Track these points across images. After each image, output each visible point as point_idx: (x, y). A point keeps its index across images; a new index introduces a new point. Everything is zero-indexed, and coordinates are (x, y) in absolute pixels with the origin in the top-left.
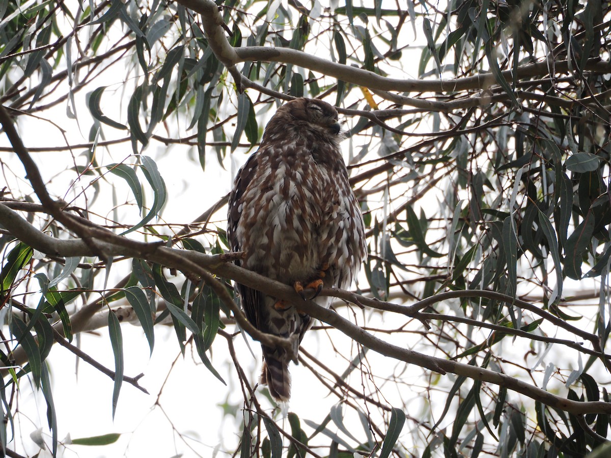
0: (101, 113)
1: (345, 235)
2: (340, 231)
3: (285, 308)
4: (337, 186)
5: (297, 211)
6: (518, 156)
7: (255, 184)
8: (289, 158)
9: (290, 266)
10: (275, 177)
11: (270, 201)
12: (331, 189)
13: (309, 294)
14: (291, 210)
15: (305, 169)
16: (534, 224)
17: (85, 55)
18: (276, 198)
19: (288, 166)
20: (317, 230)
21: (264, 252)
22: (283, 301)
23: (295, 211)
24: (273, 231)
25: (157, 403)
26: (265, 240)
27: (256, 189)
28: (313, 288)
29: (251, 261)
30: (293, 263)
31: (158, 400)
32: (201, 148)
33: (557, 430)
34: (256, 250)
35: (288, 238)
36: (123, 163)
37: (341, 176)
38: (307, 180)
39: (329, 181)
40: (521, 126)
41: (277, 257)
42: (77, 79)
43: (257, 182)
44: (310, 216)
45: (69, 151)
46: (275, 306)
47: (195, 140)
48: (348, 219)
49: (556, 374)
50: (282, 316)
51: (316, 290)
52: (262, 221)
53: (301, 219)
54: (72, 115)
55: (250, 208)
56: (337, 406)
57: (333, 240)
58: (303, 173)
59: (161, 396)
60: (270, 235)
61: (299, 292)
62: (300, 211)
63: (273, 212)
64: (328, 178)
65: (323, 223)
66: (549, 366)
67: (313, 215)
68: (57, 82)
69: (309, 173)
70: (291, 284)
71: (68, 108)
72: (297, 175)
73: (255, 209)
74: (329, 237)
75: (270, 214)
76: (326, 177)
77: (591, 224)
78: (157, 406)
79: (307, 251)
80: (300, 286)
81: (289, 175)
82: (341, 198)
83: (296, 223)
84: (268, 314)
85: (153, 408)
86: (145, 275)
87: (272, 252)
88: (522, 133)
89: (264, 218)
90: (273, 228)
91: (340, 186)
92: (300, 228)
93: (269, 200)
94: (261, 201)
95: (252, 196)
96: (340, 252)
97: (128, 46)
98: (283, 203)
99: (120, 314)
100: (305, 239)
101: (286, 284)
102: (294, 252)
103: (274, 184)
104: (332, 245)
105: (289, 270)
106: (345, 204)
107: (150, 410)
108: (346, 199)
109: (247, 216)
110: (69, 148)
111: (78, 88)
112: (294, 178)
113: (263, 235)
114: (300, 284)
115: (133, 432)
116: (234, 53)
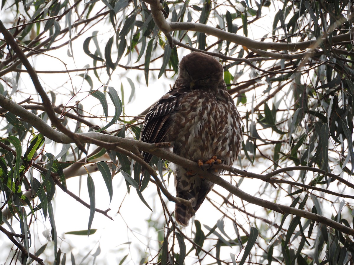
0: (89, 52)
1: (228, 141)
2: (226, 139)
3: (193, 175)
5: (206, 129)
11: (193, 119)
13: (206, 167)
14: (203, 128)
16: (336, 123)
17: (80, 18)
20: (213, 139)
25: (118, 212)
26: (184, 138)
28: (208, 164)
31: (119, 210)
32: (146, 73)
35: (196, 141)
36: (98, 90)
46: (187, 174)
48: (231, 130)
49: (346, 206)
51: (211, 165)
52: (187, 128)
54: (70, 54)
56: (221, 220)
57: (220, 142)
58: (211, 107)
59: (121, 208)
61: (200, 166)
65: (216, 135)
66: (343, 202)
67: (213, 132)
68: (63, 34)
69: (214, 108)
70: (196, 161)
71: (69, 51)
72: (208, 107)
74: (218, 141)
78: (118, 214)
80: (201, 163)
82: (229, 119)
84: (180, 178)
87: (186, 146)
89: (189, 127)
96: (224, 149)
97: (105, 14)
99: (96, 167)
101: (193, 161)
102: (198, 149)
104: (219, 145)
106: (231, 122)
110: (67, 71)
111: (76, 37)
116: (169, 26)
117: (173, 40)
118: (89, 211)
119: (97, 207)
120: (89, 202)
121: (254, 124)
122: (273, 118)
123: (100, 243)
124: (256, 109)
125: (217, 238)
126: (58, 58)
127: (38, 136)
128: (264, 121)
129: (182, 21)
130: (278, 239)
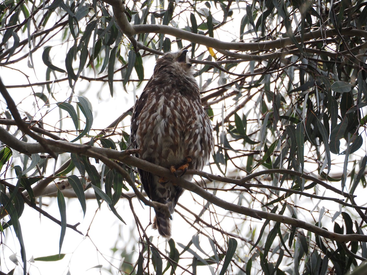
1: (199, 138)
2: (196, 135)
3: (166, 182)
4: (195, 109)
5: (171, 125)
6: (301, 84)
7: (146, 109)
8: (167, 94)
9: (168, 158)
10: (158, 105)
11: (154, 120)
12: (191, 111)
13: (179, 173)
14: (168, 124)
15: (176, 99)
16: (312, 125)
17: (39, 29)
18: (159, 117)
19: (166, 98)
20: (183, 135)
21: (152, 150)
22: (164, 178)
23: (170, 125)
24: (157, 137)
25: (87, 235)
26: (153, 143)
27: (146, 112)
28: (181, 170)
29: (145, 155)
30: (170, 155)
31: (87, 233)
32: (110, 83)
33: (328, 247)
34: (148, 149)
35: (166, 141)
37: (196, 102)
38: (177, 107)
39: (190, 106)
40: (302, 66)
41: (160, 153)
42: (34, 44)
43: (147, 108)
44: (179, 127)
45: (30, 87)
46: (159, 181)
47: (107, 79)
48: (202, 128)
49: (327, 213)
50: (164, 187)
51: (183, 171)
52: (150, 131)
53: (174, 129)
54: (31, 66)
55: (143, 124)
56: (196, 235)
57: (192, 140)
58: (175, 102)
59: (89, 231)
60: (156, 140)
61: (173, 172)
62: (173, 125)
63: (157, 126)
64: (189, 105)
65: (187, 130)
66: (322, 209)
67: (181, 126)
68: (22, 46)
69: (178, 102)
70: (168, 167)
71: (29, 62)
72: (171, 104)
73: (146, 125)
74: (190, 138)
75: (155, 127)
76: (188, 104)
77: (346, 123)
78: (87, 237)
79: (178, 148)
80: (174, 169)
81: (166, 103)
82: (197, 115)
83: (171, 131)
84: (156, 186)
85: (85, 238)
86: (79, 162)
87: (157, 150)
88: (303, 70)
89: (152, 130)
90: (157, 135)
91: (196, 108)
92: (173, 134)
93: (154, 118)
94: (149, 120)
95: (144, 116)
96: (196, 148)
97: (64, 23)
98: (163, 120)
99: (63, 185)
100: (176, 141)
101: (165, 168)
102: (170, 149)
103: (157, 109)
104: (191, 143)
105: (168, 160)
106: (200, 119)
107: (83, 239)
108: (200, 116)
109: (141, 129)
110: (30, 85)
111: (35, 49)
112: (169, 106)
113: (151, 140)
114: (174, 168)
115: (73, 253)
116: (132, 28)
117: (137, 44)
118: (59, 228)
119: (68, 222)
120: (59, 219)
121: (225, 134)
122: (245, 129)
123: (69, 268)
124: (226, 120)
125: (192, 256)
126: (19, 70)
127: (4, 150)
128: (235, 131)
129: (145, 23)
130: (256, 252)
